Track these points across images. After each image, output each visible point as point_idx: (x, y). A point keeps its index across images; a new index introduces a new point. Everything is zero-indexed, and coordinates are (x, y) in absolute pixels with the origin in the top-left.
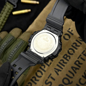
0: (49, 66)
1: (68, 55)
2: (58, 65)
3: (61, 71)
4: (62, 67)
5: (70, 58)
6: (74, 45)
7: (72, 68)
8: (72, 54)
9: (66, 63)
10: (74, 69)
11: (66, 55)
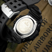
0: (30, 44)
1: (44, 37)
2: (36, 44)
3: (38, 48)
5: (45, 39)
6: (48, 30)
9: (42, 43)
10: (48, 47)
11: (42, 37)
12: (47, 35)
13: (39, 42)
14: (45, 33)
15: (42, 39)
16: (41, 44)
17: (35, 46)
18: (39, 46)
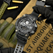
0: (29, 40)
1: (40, 33)
2: (34, 39)
3: (36, 43)
4: (37, 40)
5: (41, 35)
6: (44, 27)
7: (43, 41)
8: (43, 33)
9: (39, 38)
10: (44, 42)
11: (39, 33)
12: (43, 32)
13: (36, 37)
14: (41, 30)
15: (39, 35)
16: (38, 40)
17: (33, 41)
18: (37, 41)
